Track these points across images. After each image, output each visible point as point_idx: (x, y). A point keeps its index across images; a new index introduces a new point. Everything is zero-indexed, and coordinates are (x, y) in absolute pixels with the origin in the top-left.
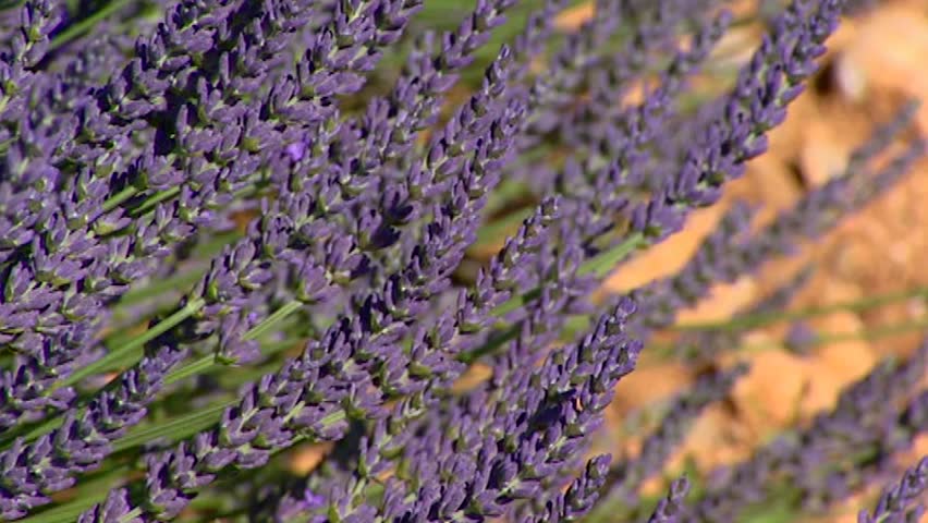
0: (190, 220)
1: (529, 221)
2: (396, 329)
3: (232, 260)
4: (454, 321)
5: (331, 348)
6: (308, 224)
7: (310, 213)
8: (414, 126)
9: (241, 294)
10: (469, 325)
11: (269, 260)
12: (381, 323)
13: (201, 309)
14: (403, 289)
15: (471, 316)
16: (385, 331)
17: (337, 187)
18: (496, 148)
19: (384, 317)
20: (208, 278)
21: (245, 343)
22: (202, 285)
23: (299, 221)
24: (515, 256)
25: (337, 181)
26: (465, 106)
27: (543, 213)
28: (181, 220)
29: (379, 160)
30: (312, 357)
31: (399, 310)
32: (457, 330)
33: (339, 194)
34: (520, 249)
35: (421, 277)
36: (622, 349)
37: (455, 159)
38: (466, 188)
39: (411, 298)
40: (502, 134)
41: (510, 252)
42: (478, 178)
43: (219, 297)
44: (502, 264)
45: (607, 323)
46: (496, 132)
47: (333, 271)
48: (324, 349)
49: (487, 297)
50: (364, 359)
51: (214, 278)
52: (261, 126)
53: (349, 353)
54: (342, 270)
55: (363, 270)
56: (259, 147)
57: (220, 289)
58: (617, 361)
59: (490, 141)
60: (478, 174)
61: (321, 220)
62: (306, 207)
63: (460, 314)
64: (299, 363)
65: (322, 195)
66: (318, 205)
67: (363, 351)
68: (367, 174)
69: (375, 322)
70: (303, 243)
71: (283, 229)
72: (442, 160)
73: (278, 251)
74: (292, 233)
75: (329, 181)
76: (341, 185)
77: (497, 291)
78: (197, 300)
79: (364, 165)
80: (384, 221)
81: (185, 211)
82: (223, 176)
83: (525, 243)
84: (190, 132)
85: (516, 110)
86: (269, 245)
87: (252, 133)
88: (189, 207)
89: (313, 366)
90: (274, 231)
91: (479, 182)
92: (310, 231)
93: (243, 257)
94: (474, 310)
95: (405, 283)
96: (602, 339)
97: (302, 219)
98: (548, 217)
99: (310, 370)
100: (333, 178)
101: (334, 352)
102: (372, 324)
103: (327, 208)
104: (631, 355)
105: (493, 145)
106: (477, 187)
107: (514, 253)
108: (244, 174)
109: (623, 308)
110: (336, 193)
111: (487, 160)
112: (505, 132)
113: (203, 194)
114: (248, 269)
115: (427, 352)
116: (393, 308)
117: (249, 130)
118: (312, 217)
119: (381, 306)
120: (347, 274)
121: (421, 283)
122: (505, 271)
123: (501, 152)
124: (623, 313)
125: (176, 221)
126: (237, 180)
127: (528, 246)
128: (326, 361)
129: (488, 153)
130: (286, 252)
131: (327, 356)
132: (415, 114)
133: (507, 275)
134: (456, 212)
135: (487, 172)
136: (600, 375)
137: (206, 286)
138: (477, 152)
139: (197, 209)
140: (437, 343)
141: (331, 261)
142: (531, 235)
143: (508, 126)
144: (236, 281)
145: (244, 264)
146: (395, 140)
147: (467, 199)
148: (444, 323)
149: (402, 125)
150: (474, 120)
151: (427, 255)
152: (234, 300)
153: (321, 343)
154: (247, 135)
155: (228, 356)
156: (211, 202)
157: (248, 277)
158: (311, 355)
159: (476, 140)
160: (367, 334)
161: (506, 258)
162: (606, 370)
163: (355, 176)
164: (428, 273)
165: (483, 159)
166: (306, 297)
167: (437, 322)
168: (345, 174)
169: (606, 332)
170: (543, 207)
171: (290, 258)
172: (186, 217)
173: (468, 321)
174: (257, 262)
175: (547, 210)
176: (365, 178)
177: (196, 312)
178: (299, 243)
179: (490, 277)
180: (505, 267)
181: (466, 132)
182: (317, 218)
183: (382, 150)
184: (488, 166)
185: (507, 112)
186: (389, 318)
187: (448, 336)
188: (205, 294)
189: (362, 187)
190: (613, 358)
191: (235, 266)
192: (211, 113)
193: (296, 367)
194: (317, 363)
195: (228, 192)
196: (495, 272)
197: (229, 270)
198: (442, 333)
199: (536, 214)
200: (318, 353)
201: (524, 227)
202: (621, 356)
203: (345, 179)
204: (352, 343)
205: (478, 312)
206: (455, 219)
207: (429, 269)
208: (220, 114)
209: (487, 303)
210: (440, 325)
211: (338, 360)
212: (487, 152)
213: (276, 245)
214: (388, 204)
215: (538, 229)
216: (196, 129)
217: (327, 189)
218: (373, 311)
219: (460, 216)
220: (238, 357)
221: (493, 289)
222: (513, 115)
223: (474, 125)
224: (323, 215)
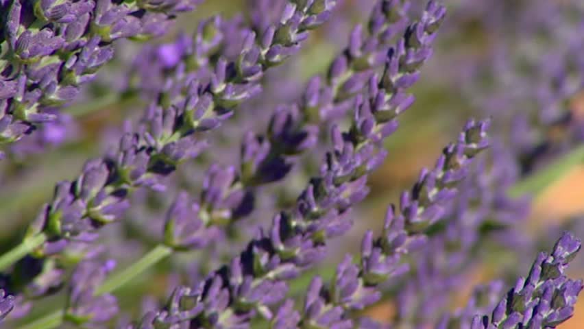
0: (27, 118)
1: (450, 150)
2: (284, 273)
3: (79, 187)
4: (357, 271)
5: (204, 295)
6: (173, 143)
7: (175, 129)
8: (303, 23)
9: (90, 228)
10: (375, 276)
11: (124, 186)
12: (266, 265)
13: (41, 247)
14: (294, 224)
15: (378, 266)
16: (271, 275)
17: (208, 98)
18: (411, 61)
19: (271, 257)
20: (49, 208)
21: (100, 298)
22: (42, 218)
23: (162, 138)
24: (433, 193)
25: (209, 89)
26: (375, 10)
27: (468, 140)
28: (15, 118)
29: (260, 65)
30: (182, 307)
31: (288, 250)
32: (361, 282)
33: (211, 106)
34: (440, 184)
35: (315, 209)
36: (557, 291)
37: (361, 75)
38: (373, 108)
39: (303, 235)
40: (419, 43)
41: (426, 188)
42: (387, 97)
43: (64, 231)
44: (417, 202)
45: (544, 264)
46: (411, 40)
47: (210, 210)
48: (196, 297)
49: (397, 242)
50: (244, 309)
51: (58, 207)
52: (114, 10)
53: (226, 302)
54: (221, 209)
55: (244, 208)
56: (111, 36)
57: (65, 221)
58: (552, 305)
59: (403, 52)
60: (388, 92)
61: (188, 138)
62: (171, 122)
63: (365, 263)
64: (165, 314)
65: (190, 108)
66: (185, 120)
67: (243, 300)
68: (246, 82)
69: (259, 264)
70: (167, 166)
71: (143, 148)
72: (345, 75)
73: (135, 175)
74: (153, 153)
75: (199, 90)
76: (213, 94)
77: (411, 234)
78: (37, 235)
79: (241, 71)
80: (272, 150)
81: (20, 106)
82: (68, 66)
83: (445, 177)
84: (24, 33)
85: (436, 14)
86: (125, 167)
87: (102, 20)
88: (25, 102)
89: (182, 318)
90: (132, 151)
91: (390, 102)
92: (175, 152)
93: (92, 184)
94: (382, 258)
95: (296, 217)
96: (538, 284)
97: (166, 137)
98: (474, 146)
99: (179, 322)
100: (204, 86)
101: (208, 300)
102: (255, 267)
103: (196, 124)
104: (568, 299)
105: (407, 56)
106: (386, 108)
107: (431, 188)
108: (94, 64)
109: (563, 246)
110: (206, 106)
111: (399, 76)
112: (422, 40)
113: (43, 86)
114: (100, 197)
115: (325, 309)
116: (281, 247)
117: (100, 16)
118: (177, 134)
119: (266, 244)
120: (226, 214)
121: (315, 217)
122: (420, 210)
123: (418, 64)
124: (563, 252)
125: (9, 118)
126: (85, 71)
127: (450, 180)
128: (200, 311)
129: (402, 66)
130: (146, 177)
131: (199, 306)
132: (305, 10)
133: (423, 215)
134: (361, 138)
135: (400, 90)
136: (531, 322)
137: (48, 219)
138: (387, 65)
139: (36, 104)
140: (337, 296)
141: (207, 198)
142: (451, 167)
143: (425, 33)
144: (84, 212)
145: (94, 191)
146: (280, 41)
147: (375, 123)
148: (345, 273)
149: (289, 22)
150: (384, 28)
151: (324, 183)
152: (82, 235)
153: (193, 289)
154: (97, 22)
155: (80, 313)
156: (53, 97)
157: (99, 207)
158: (180, 305)
159: (386, 52)
160: (249, 278)
161: (421, 194)
162: (538, 317)
163: (231, 84)
164: (323, 205)
165: (393, 74)
166: (176, 241)
167: (337, 272)
168: (218, 83)
169: (543, 275)
170: (467, 132)
171: (152, 184)
172: (21, 113)
173: (373, 271)
174: (110, 189)
175: (473, 137)
176: (241, 87)
177: (35, 250)
178: (161, 166)
179: (401, 217)
180: (420, 205)
181: (375, 41)
182: (184, 135)
183: (264, 52)
184: (401, 82)
185: (426, 15)
186: (276, 258)
187: (349, 290)
188: (47, 228)
189: (239, 97)
190: (546, 302)
191: (83, 194)
192: (49, 11)
193: (161, 319)
194: (188, 315)
195: (75, 86)
196: (408, 212)
197: (75, 198)
198: (343, 285)
199: (459, 142)
200: (190, 302)
201: (444, 157)
202: (557, 299)
203: (219, 88)
204: (231, 290)
205: (386, 261)
206: (360, 146)
207: (326, 199)
208: (61, 11)
209: (398, 250)
210: (340, 276)
211: (213, 310)
212: (400, 65)
213: (133, 167)
214: (278, 129)
215: (461, 160)
216: (30, 29)
217: (196, 100)
218: (256, 250)
219: (366, 142)
220: (92, 315)
221: (405, 232)
222: (433, 21)
223: (386, 34)
224: (190, 132)
